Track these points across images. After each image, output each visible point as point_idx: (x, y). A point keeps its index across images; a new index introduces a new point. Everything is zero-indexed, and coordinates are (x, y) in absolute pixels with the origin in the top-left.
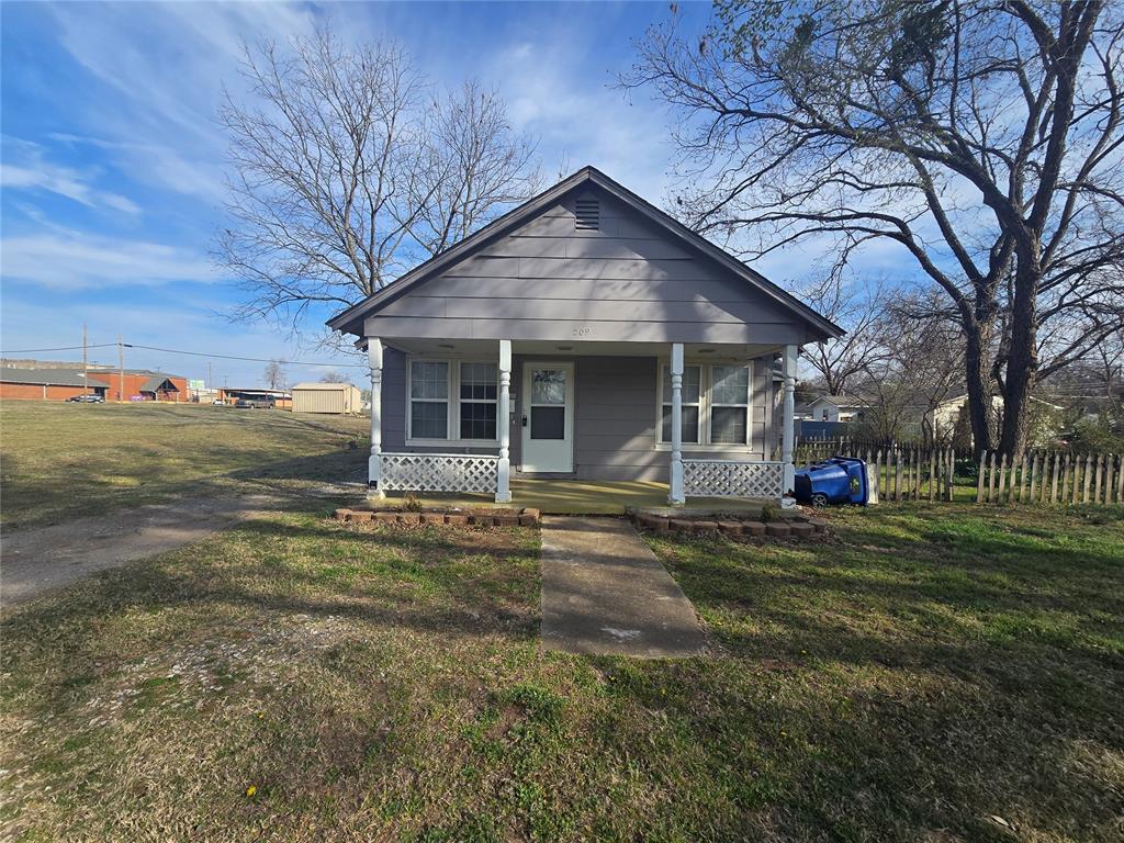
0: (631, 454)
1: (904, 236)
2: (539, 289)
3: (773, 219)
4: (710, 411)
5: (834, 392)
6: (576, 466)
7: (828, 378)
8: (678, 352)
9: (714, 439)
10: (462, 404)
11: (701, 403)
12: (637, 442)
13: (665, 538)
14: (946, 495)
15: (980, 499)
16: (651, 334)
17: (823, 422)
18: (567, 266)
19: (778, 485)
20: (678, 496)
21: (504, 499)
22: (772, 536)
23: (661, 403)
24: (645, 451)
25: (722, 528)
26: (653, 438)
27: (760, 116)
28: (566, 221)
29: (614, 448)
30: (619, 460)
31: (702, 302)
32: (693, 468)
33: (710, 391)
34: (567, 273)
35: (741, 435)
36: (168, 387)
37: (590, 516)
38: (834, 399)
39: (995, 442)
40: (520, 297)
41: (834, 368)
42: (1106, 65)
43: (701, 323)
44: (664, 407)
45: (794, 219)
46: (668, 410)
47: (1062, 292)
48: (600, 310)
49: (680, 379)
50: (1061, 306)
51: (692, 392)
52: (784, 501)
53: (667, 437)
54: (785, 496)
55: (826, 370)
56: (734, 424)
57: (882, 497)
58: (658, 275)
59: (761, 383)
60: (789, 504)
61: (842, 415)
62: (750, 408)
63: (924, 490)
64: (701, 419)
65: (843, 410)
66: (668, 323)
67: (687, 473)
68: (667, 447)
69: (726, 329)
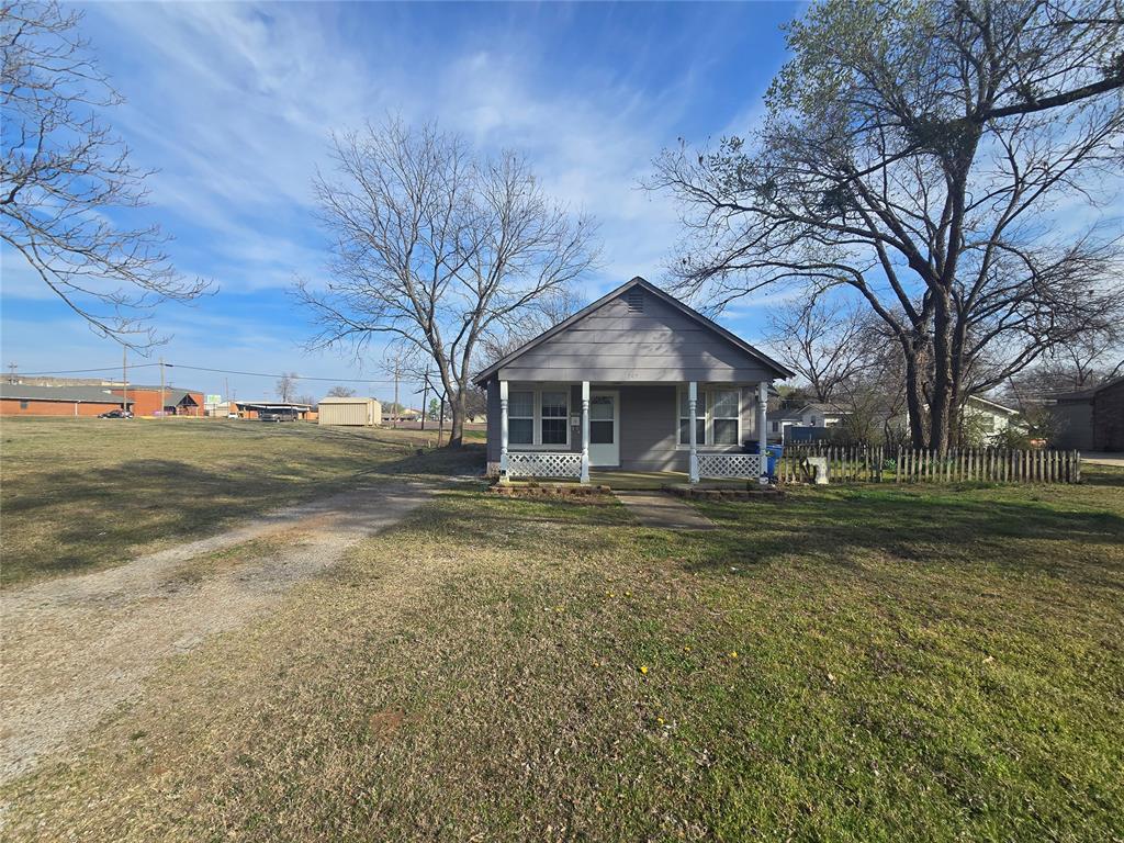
0: (657, 453)
1: (860, 284)
2: (604, 350)
3: (758, 266)
4: (712, 422)
5: (822, 399)
6: (621, 461)
7: (817, 387)
8: (693, 387)
9: (716, 442)
10: (543, 420)
11: (706, 417)
12: (662, 445)
13: (690, 499)
14: (878, 478)
15: (898, 480)
16: (674, 376)
17: (811, 427)
18: (621, 336)
19: (757, 469)
20: (695, 476)
21: (585, 480)
22: (752, 497)
23: (679, 418)
24: (667, 451)
25: (722, 493)
26: (674, 441)
27: (745, 209)
28: (623, 307)
29: (646, 449)
30: (649, 457)
31: (706, 355)
32: (704, 459)
33: (712, 409)
34: (621, 340)
35: (734, 438)
36: (188, 402)
37: (640, 490)
38: (821, 406)
39: (927, 441)
40: (593, 355)
41: (821, 378)
42: (1010, 151)
43: (706, 369)
44: (682, 420)
45: (774, 266)
46: (686, 423)
47: (1000, 317)
48: (641, 362)
49: (694, 404)
50: (1000, 329)
51: (701, 411)
52: (761, 479)
53: (685, 440)
54: (762, 476)
55: (814, 380)
56: (728, 430)
57: (832, 480)
58: (679, 339)
59: (747, 402)
60: (764, 481)
61: (827, 421)
62: (740, 419)
63: (862, 475)
64: (706, 427)
65: (827, 416)
66: (685, 370)
67: (700, 462)
68: (686, 448)
69: (721, 372)
